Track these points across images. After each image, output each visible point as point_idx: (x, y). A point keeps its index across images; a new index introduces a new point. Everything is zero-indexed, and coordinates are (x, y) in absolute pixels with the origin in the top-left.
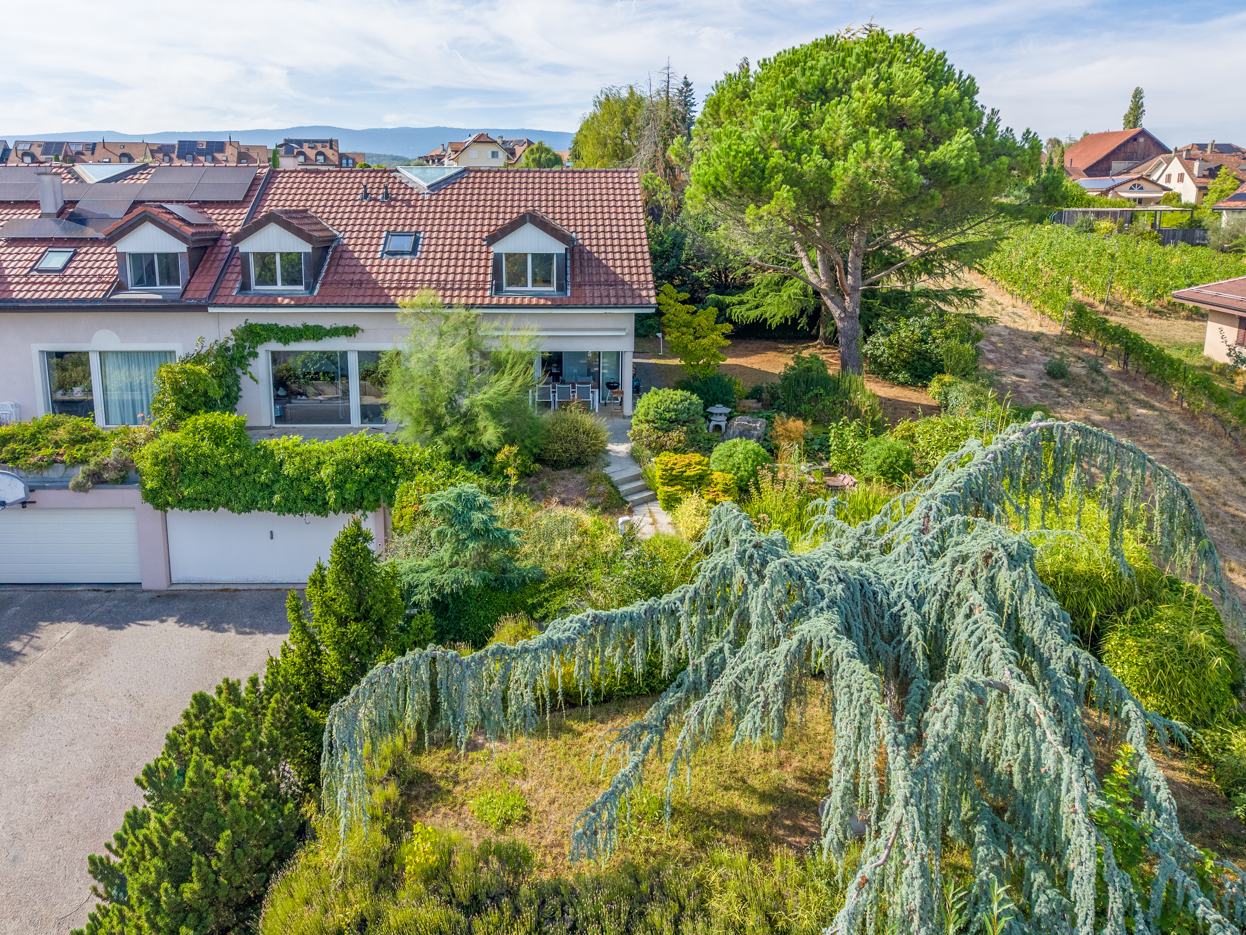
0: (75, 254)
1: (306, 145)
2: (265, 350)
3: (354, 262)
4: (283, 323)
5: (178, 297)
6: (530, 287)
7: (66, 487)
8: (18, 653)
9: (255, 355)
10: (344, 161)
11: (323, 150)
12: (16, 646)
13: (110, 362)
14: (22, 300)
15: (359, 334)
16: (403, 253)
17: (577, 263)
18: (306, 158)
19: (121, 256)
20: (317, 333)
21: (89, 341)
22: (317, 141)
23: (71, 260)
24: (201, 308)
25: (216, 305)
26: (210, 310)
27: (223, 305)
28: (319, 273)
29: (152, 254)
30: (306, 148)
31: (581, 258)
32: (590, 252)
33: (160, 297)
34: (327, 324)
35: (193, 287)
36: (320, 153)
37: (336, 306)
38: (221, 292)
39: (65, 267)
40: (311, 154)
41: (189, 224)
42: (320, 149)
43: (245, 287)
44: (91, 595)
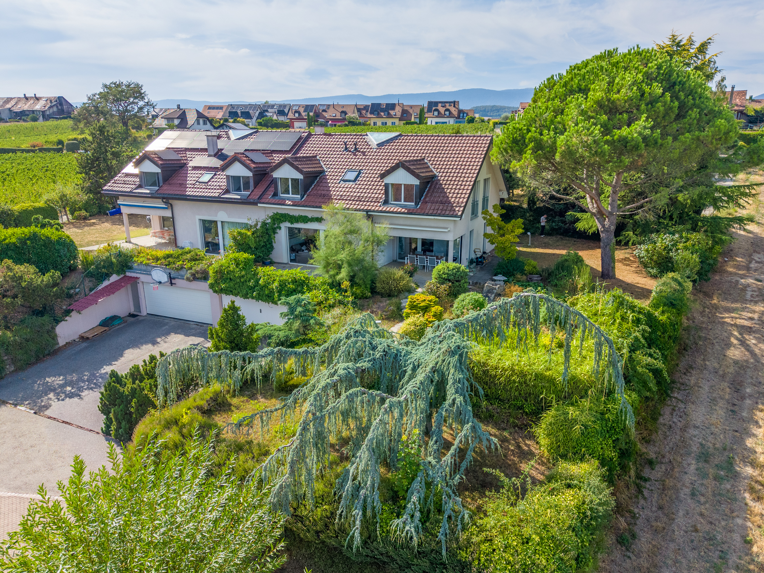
0: (215, 175)
1: (440, 105)
2: (285, 226)
3: (326, 185)
4: (291, 213)
5: (246, 198)
6: (402, 202)
7: (183, 279)
8: (158, 343)
9: (280, 228)
10: (461, 115)
11: (449, 108)
12: (159, 340)
13: (226, 226)
14: (189, 196)
15: (323, 222)
16: (350, 181)
17: (432, 190)
18: (439, 113)
19: (228, 177)
20: (305, 219)
21: (216, 216)
22: (447, 102)
23: (212, 178)
24: (255, 204)
25: (261, 203)
26: (259, 205)
27: (263, 203)
28: (309, 189)
29: (239, 177)
30: (440, 107)
31: (435, 187)
32: (441, 184)
33: (239, 197)
34: (310, 216)
35: (253, 193)
36: (447, 110)
37: (310, 207)
38: (266, 196)
39: (209, 181)
40: (442, 110)
41: (254, 162)
42: (448, 107)
43: (275, 194)
44: (194, 326)
